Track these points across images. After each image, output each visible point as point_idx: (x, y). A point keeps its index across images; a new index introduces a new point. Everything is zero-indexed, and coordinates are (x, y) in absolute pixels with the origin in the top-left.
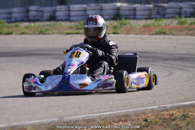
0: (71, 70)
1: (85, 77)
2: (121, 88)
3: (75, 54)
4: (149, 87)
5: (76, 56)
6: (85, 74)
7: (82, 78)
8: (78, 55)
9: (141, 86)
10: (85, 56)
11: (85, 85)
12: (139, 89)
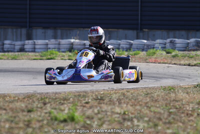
0: (82, 65)
1: (92, 71)
2: (117, 80)
3: (84, 54)
4: (137, 81)
5: (85, 55)
6: (92, 68)
7: (89, 71)
8: (86, 55)
9: (131, 80)
10: (91, 56)
11: (92, 76)
12: (129, 82)
